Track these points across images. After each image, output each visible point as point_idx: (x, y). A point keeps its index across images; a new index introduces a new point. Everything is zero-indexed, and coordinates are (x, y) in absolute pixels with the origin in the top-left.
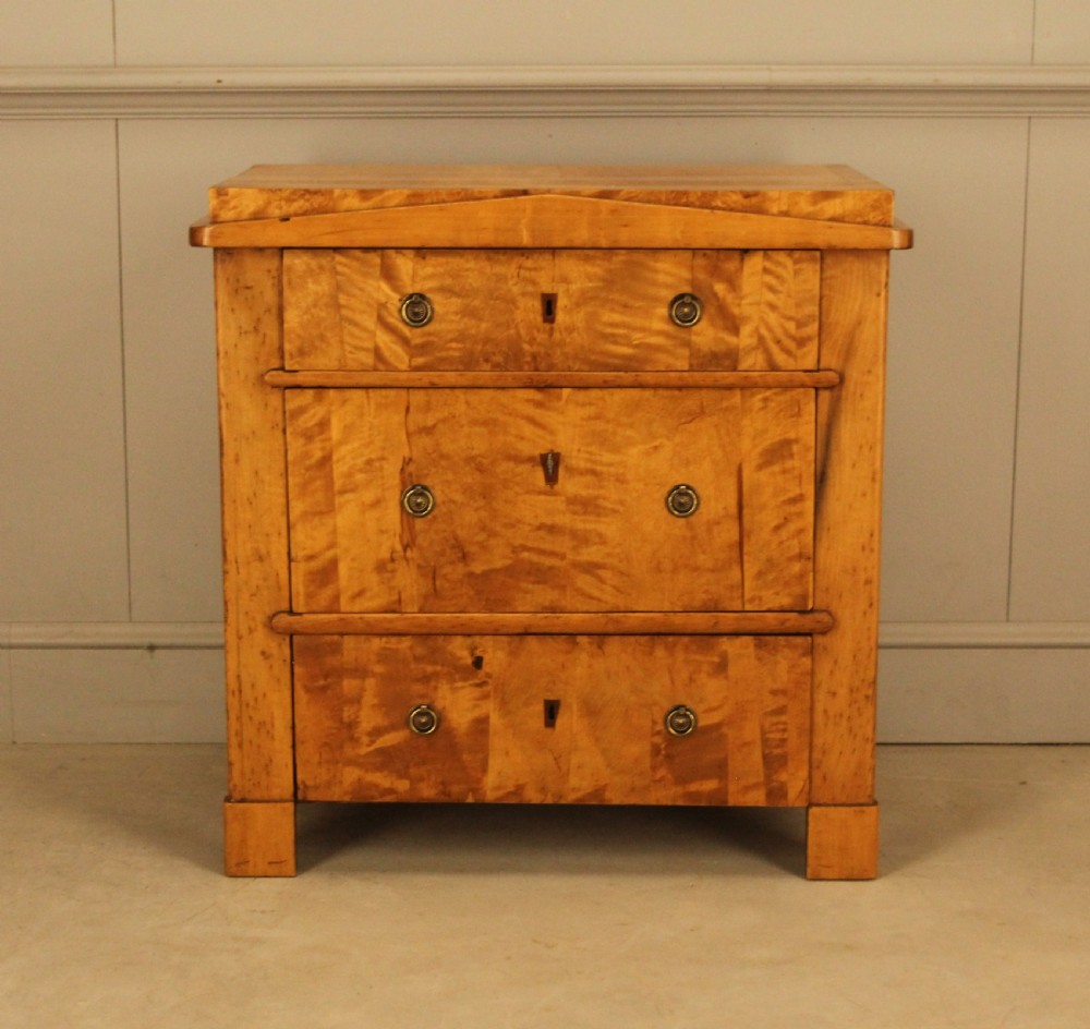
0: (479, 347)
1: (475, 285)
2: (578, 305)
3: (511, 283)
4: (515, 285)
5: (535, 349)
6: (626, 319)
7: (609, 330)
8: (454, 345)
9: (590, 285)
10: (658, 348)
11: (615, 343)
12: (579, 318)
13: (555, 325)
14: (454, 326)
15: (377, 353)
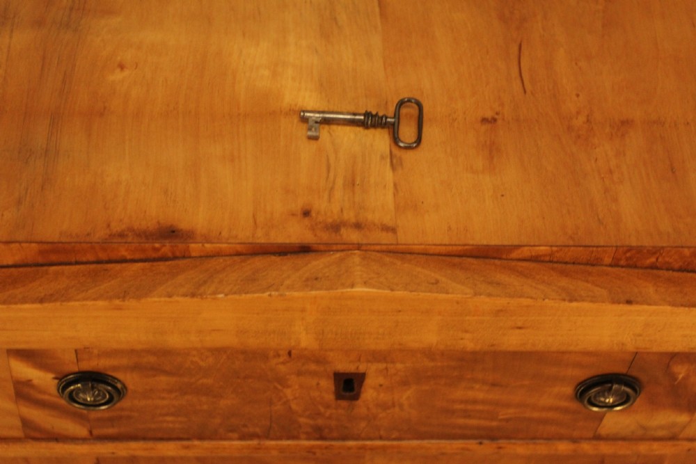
0: (218, 421)
1: (202, 364)
2: (405, 383)
3: (273, 362)
4: (283, 363)
5: (320, 422)
6: (495, 395)
7: (458, 406)
8: (169, 419)
9: (432, 364)
10: (545, 422)
11: (469, 417)
12: (407, 396)
13: (359, 402)
14: (165, 402)
15: (26, 423)
